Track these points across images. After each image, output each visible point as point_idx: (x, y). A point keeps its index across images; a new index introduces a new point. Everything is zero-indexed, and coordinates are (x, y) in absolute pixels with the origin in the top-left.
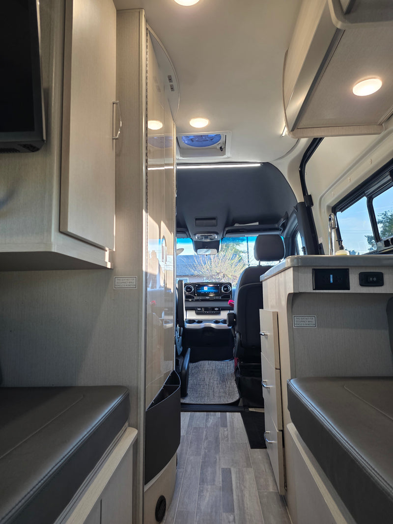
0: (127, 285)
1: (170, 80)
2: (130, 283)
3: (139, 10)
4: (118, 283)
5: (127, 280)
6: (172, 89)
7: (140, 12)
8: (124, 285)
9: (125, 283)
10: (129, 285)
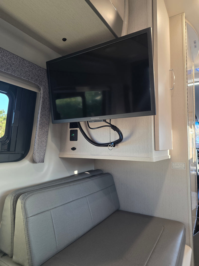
0: (179, 167)
1: (195, 43)
2: (181, 166)
3: (181, 14)
4: (174, 165)
5: (179, 164)
6: (195, 47)
7: (182, 15)
8: (178, 167)
9: (178, 166)
10: (181, 167)
